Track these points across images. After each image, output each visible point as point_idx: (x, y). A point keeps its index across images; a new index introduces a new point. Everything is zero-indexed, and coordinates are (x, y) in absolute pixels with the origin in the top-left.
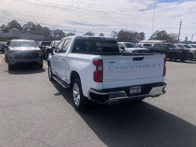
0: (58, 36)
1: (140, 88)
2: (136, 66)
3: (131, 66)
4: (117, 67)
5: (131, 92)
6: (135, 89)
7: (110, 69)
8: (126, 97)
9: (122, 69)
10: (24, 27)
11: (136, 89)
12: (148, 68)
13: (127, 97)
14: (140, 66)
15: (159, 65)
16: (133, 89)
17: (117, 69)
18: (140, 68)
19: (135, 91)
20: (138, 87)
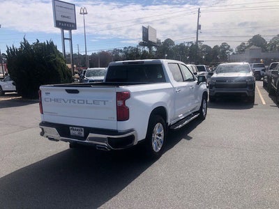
1: (82, 130)
2: (70, 100)
3: (64, 100)
5: (72, 132)
6: (75, 130)
7: (45, 100)
10: (271, 42)
11: (78, 130)
12: (85, 104)
14: (75, 100)
15: (103, 102)
18: (74, 103)
20: (79, 128)
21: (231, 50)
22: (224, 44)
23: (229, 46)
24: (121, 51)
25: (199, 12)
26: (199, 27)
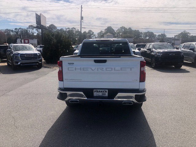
0: (147, 38)
1: (106, 92)
2: (98, 68)
3: (91, 68)
4: (75, 68)
5: (95, 94)
6: (99, 91)
7: (68, 69)
8: (84, 99)
9: (81, 70)
10: (117, 31)
11: (102, 92)
12: (113, 71)
13: (86, 98)
14: (103, 69)
15: (130, 69)
16: (97, 92)
17: (75, 70)
18: (102, 70)
19: (100, 94)
20: (103, 90)
21: (95, 35)
22: (90, 31)
23: (93, 33)
24: (12, 31)
25: (82, 8)
26: (82, 18)
